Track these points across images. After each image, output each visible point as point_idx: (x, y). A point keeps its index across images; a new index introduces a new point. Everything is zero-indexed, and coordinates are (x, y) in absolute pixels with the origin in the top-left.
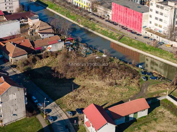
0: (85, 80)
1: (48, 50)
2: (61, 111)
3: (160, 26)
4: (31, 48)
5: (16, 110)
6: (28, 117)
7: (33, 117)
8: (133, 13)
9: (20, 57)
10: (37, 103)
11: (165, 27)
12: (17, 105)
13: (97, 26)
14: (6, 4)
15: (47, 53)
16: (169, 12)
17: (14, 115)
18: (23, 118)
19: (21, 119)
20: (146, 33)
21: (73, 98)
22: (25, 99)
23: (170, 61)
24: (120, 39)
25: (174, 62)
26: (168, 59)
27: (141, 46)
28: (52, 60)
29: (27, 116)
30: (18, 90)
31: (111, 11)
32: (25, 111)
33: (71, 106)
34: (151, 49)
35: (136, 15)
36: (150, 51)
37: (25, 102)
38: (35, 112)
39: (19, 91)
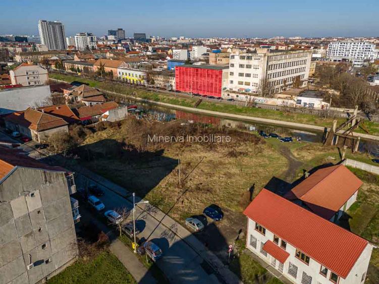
0: (183, 153)
1: (103, 119)
2: (168, 222)
3: (248, 84)
4: (72, 117)
5: (44, 246)
6: (85, 259)
7: (102, 254)
8: (207, 72)
9: (55, 130)
10: (103, 211)
11: (255, 84)
12: (46, 227)
13: (160, 96)
14: (28, 78)
15: (102, 123)
16: (262, 61)
17: (37, 264)
18: (68, 265)
19: (65, 267)
20: (228, 95)
21: (181, 187)
22: (72, 206)
23: (280, 120)
24: (197, 105)
25: (288, 121)
26: (278, 118)
27: (231, 109)
28: (114, 132)
29: (81, 255)
30: (46, 181)
31: (175, 78)
32: (76, 242)
33: (186, 204)
34: (246, 110)
35: (212, 76)
36: (246, 113)
37: (74, 216)
38: (104, 237)
39: (50, 183)
